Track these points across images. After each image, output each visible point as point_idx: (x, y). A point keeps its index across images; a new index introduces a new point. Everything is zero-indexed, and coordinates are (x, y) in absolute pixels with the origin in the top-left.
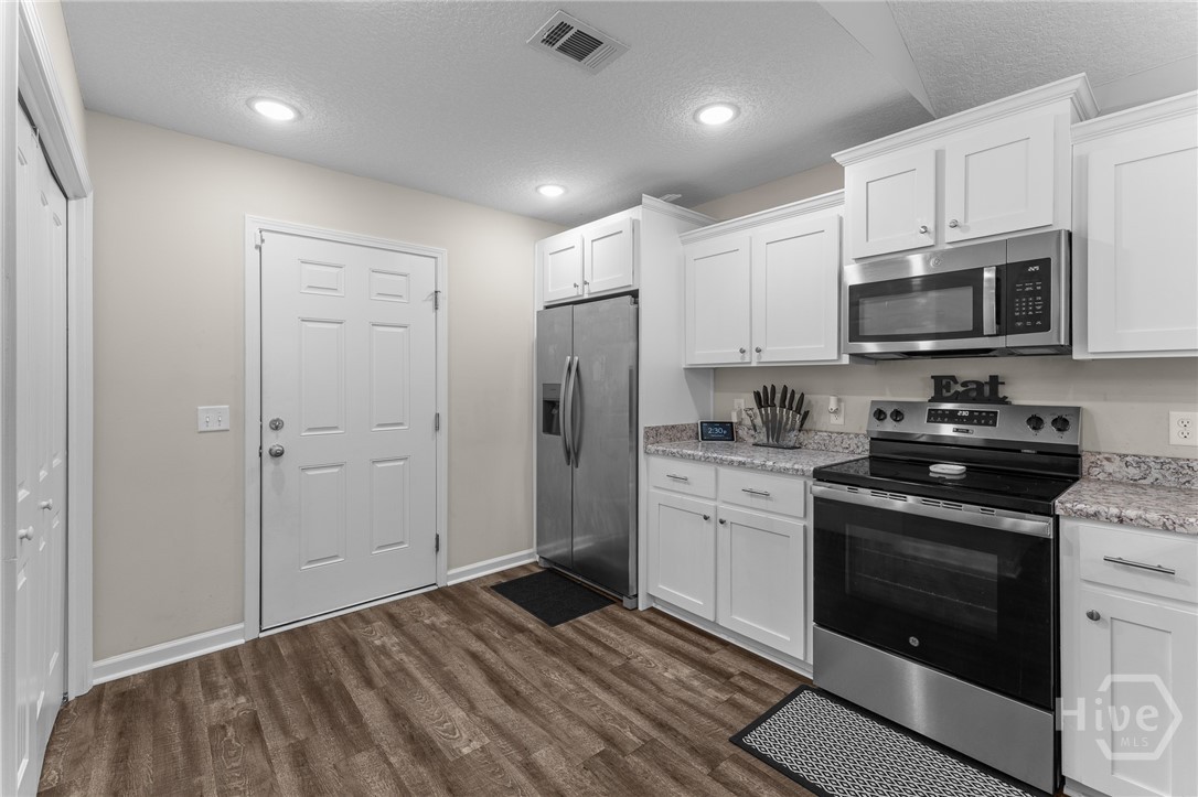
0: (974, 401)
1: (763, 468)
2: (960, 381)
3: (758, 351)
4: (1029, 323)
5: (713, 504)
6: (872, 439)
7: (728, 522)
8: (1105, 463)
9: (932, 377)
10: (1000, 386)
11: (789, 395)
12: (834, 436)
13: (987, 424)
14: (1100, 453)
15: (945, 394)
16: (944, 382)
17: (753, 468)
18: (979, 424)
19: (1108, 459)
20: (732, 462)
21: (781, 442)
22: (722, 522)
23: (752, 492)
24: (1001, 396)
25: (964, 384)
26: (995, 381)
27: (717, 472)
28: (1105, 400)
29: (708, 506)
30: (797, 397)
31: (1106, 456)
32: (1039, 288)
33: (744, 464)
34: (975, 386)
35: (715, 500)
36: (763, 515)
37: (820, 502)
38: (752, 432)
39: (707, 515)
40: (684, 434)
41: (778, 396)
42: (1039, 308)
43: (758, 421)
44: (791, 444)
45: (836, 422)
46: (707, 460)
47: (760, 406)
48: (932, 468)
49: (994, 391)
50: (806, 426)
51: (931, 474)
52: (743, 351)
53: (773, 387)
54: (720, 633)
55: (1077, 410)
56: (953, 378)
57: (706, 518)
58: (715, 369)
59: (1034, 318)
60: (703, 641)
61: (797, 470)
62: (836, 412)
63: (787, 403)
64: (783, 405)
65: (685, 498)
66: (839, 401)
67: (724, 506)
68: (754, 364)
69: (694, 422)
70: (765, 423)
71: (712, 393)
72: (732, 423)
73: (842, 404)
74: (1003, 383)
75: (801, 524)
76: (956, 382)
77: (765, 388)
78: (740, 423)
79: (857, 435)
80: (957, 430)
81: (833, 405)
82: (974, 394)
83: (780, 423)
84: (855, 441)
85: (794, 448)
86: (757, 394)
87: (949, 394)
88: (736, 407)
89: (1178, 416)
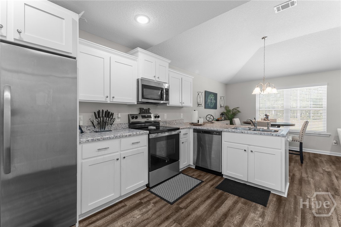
2: (144, 109)
3: (113, 98)
5: (119, 153)
6: (129, 124)
7: (126, 157)
12: (119, 125)
15: (142, 112)
16: (141, 109)
18: (149, 118)
22: (124, 158)
27: (120, 141)
32: (168, 93)
34: (146, 110)
35: (120, 151)
38: (89, 128)
44: (108, 130)
45: (118, 121)
46: (116, 137)
47: (97, 117)
48: (149, 127)
49: (149, 111)
52: (107, 97)
53: (102, 111)
54: (115, 201)
57: (117, 159)
60: (120, 205)
64: (107, 117)
65: (105, 156)
67: (123, 152)
74: (150, 109)
77: (99, 111)
79: (125, 124)
80: (147, 120)
81: (119, 116)
82: (146, 112)
86: (94, 113)
89: (165, 114)
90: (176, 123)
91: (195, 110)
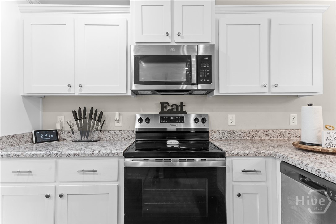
0: (175, 113)
1: (92, 155)
2: (171, 104)
3: (80, 86)
4: (205, 80)
5: (53, 185)
6: (136, 132)
7: (65, 195)
8: (214, 134)
9: (161, 103)
10: (184, 106)
11: (94, 112)
12: (117, 132)
13: (181, 122)
14: (212, 130)
15: (165, 110)
16: (165, 105)
17: (85, 156)
18: (179, 122)
19: (215, 132)
20: (69, 155)
21: (89, 139)
22: (61, 196)
23: (83, 172)
24: (184, 110)
25: (172, 106)
26: (182, 105)
27: (56, 163)
28: (213, 111)
29: (49, 188)
30: (99, 113)
31: (214, 131)
32: (208, 66)
33: (78, 155)
34: (175, 107)
35: (55, 182)
36: (92, 184)
37: (128, 170)
38: (71, 134)
39: (48, 193)
40: (22, 140)
41: (88, 113)
42: (208, 74)
43: (75, 128)
44: (95, 139)
45: (117, 126)
46: (49, 156)
47: (76, 119)
48: (168, 141)
49: (182, 109)
50: (103, 129)
51: (168, 146)
52: (70, 86)
53: (85, 108)
55: (207, 115)
56: (168, 103)
57: (48, 196)
58: (44, 97)
59: (206, 78)
61: (114, 154)
62: (118, 120)
63: (93, 116)
64: (90, 118)
66: (120, 115)
67: (62, 185)
68: (77, 94)
69: (29, 131)
70: (79, 128)
71: (41, 112)
72: (56, 130)
73: (121, 116)
74: (185, 105)
75: (116, 184)
76: (169, 105)
77: (80, 109)
78: (61, 130)
79: (128, 131)
80: (171, 125)
81: (117, 117)
82: (175, 110)
83: (89, 127)
84: (128, 134)
85: (96, 141)
86: (74, 113)
87: (166, 110)
88: (59, 120)
89: (230, 116)
90: (266, 138)
91: (310, 105)
